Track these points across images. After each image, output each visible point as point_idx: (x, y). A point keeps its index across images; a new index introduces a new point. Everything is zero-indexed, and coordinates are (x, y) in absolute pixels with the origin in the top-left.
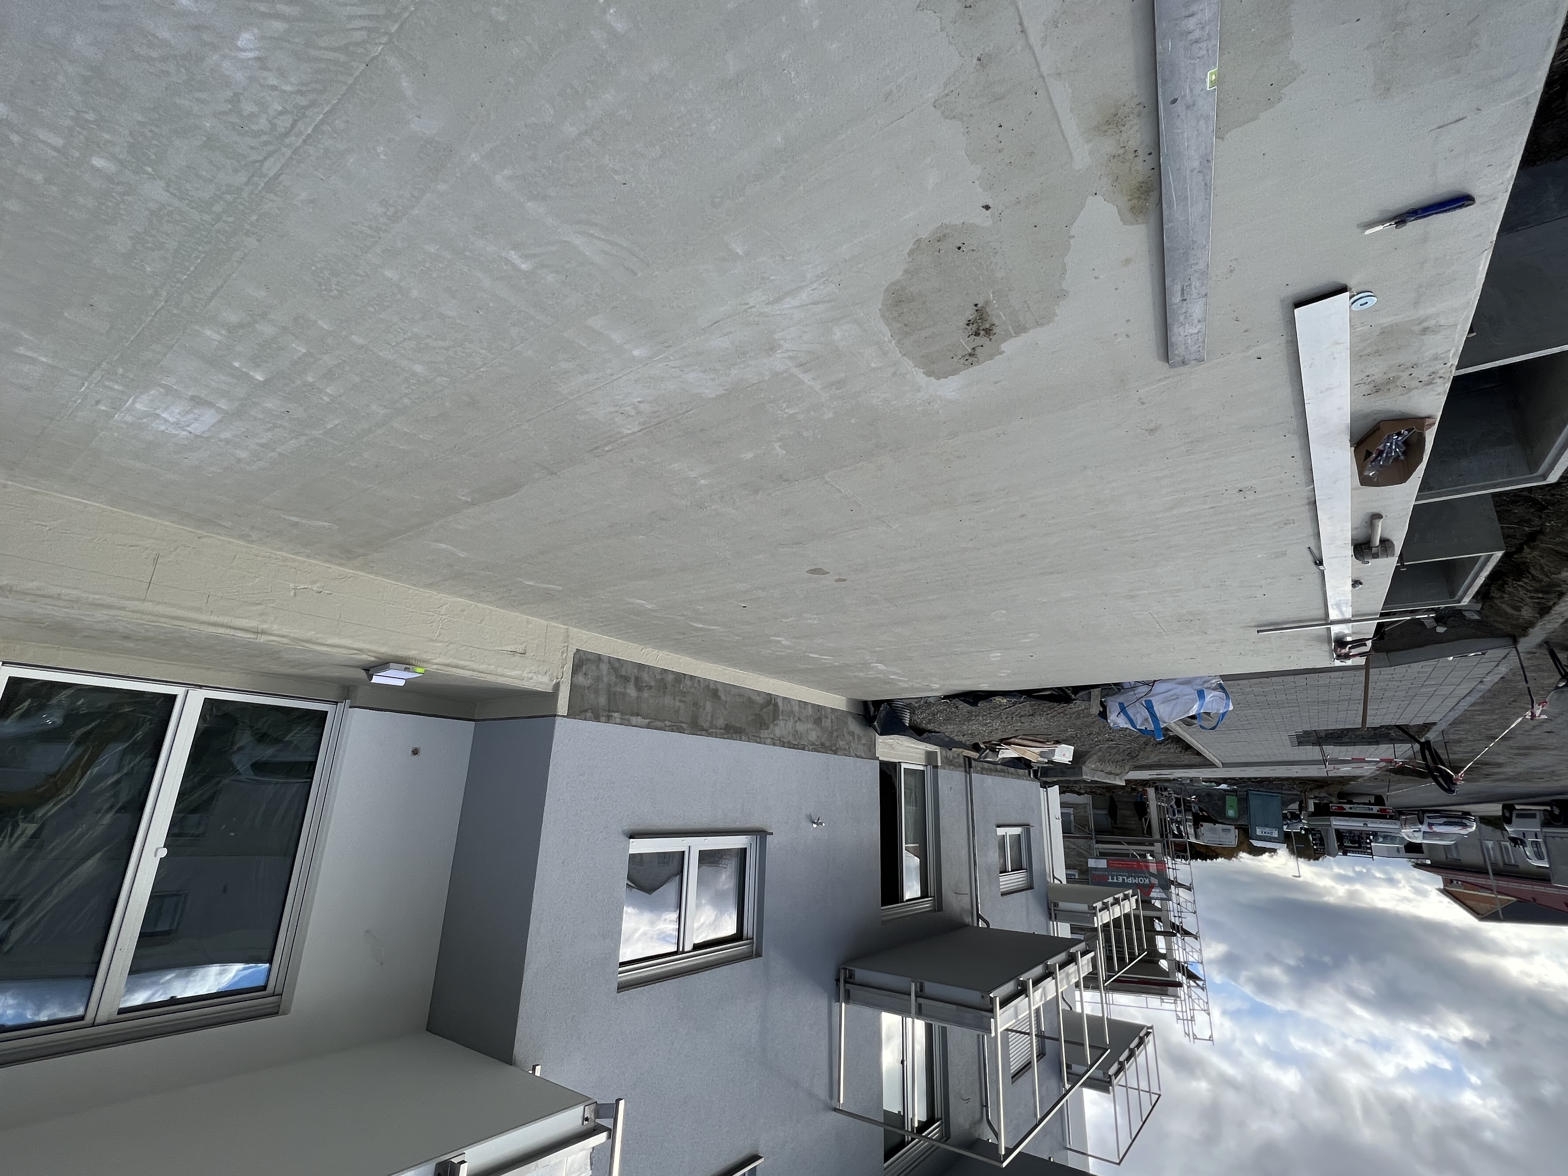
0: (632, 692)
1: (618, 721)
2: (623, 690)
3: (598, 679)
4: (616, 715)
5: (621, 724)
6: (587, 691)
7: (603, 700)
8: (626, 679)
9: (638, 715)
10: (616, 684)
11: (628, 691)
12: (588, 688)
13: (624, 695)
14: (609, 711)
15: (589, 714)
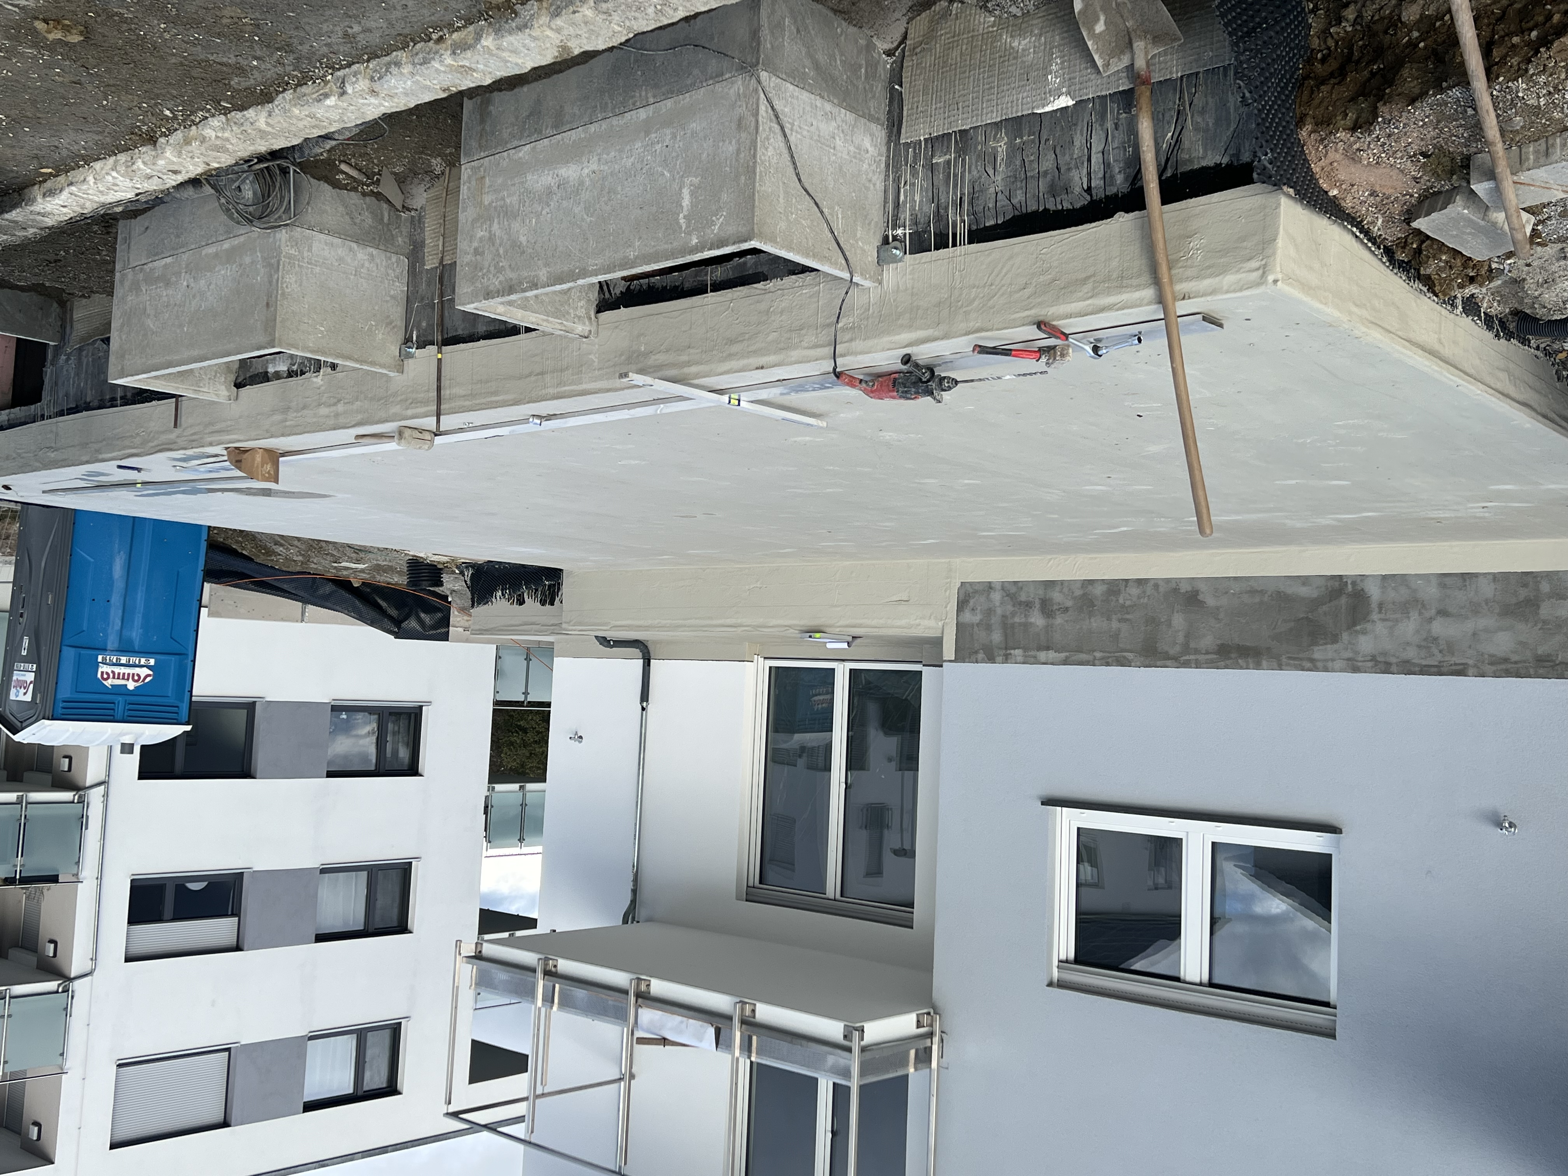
0: (1037, 620)
1: (1019, 659)
2: (1023, 620)
3: (989, 612)
4: (1018, 652)
5: (1024, 663)
6: (976, 629)
7: (997, 637)
8: (1028, 605)
9: (1048, 648)
10: (1013, 614)
11: (1033, 620)
12: (978, 625)
13: (1026, 626)
14: (1006, 649)
15: (981, 655)
